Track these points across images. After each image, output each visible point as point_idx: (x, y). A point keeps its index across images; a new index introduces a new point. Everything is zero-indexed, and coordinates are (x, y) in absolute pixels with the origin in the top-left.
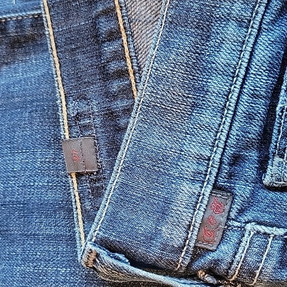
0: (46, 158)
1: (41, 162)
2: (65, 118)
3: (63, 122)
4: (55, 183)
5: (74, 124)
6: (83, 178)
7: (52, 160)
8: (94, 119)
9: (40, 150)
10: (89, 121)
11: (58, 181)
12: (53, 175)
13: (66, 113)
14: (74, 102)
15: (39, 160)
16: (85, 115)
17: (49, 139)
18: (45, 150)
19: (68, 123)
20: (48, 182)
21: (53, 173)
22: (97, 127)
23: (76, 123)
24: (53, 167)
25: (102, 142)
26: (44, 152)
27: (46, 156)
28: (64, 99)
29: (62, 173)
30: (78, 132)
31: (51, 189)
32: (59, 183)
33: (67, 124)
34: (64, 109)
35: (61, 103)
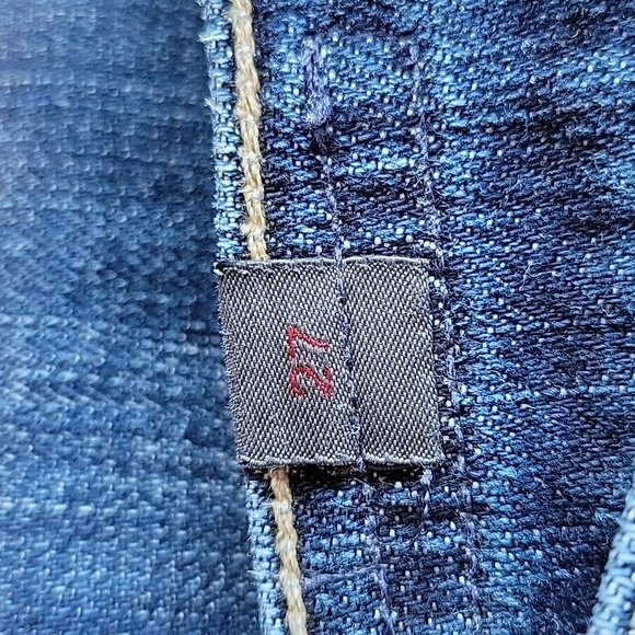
0: (62, 366)
1: (34, 386)
2: (251, 132)
3: (231, 155)
4: (107, 505)
5: (303, 176)
6: (342, 500)
7: (95, 378)
8: (431, 154)
9: (29, 320)
10: (403, 162)
11: (125, 495)
12: (97, 461)
13: (256, 108)
14: (309, 43)
15: (24, 372)
16: (378, 125)
17: (79, 264)
18: (54, 320)
19: (265, 168)
20: (71, 498)
21: (99, 447)
22: (452, 200)
23: (318, 168)
24: (96, 415)
25: (477, 292)
26: (49, 334)
27: (64, 356)
28: (248, 25)
29: (150, 447)
30: (327, 225)
31: (86, 538)
32: (132, 506)
33: (256, 169)
34: (247, 80)
35: (230, 42)
